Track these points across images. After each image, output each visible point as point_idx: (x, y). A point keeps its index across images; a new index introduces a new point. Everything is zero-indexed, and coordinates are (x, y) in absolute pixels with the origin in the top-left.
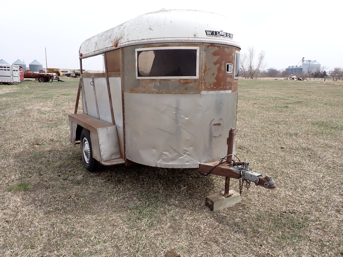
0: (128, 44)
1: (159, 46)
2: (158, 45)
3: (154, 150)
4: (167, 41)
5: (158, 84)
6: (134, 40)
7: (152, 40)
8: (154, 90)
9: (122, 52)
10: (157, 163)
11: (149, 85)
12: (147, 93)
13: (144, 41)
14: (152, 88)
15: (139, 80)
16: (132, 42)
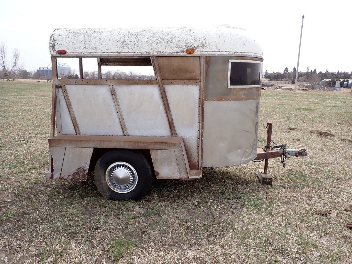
0: (218, 54)
1: (249, 60)
2: (249, 58)
3: (240, 150)
4: (255, 56)
5: (246, 92)
6: (228, 52)
7: (245, 54)
8: (244, 97)
9: (205, 60)
10: (241, 161)
11: (240, 93)
12: (238, 100)
13: (238, 53)
14: (242, 95)
15: (230, 88)
16: (225, 53)
